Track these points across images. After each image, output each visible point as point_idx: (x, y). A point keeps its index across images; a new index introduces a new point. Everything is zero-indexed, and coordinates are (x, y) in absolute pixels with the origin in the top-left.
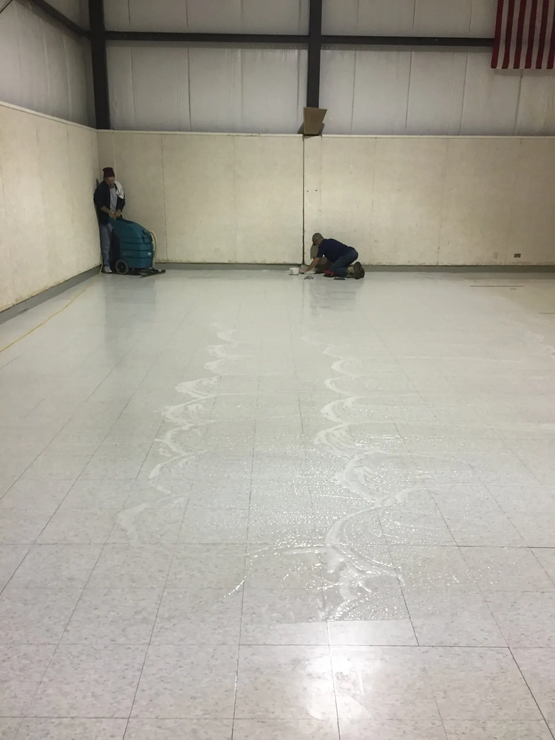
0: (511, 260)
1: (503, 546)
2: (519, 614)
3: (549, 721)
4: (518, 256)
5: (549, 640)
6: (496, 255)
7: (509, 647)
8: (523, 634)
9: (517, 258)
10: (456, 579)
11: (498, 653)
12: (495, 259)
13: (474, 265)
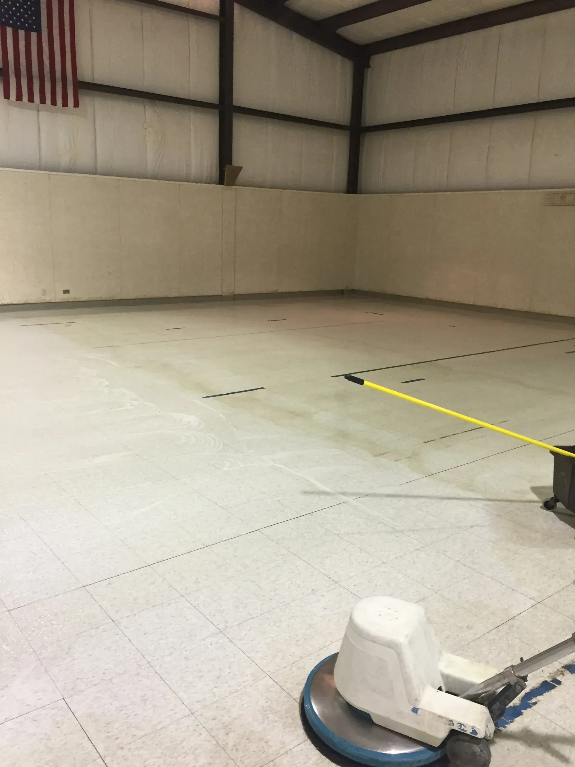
0: (61, 297)
1: (57, 594)
2: (74, 659)
3: (105, 756)
4: (66, 292)
5: (104, 673)
6: (44, 292)
7: (64, 699)
8: (78, 679)
9: (66, 295)
10: (6, 648)
11: (53, 709)
12: (43, 296)
13: (23, 302)
